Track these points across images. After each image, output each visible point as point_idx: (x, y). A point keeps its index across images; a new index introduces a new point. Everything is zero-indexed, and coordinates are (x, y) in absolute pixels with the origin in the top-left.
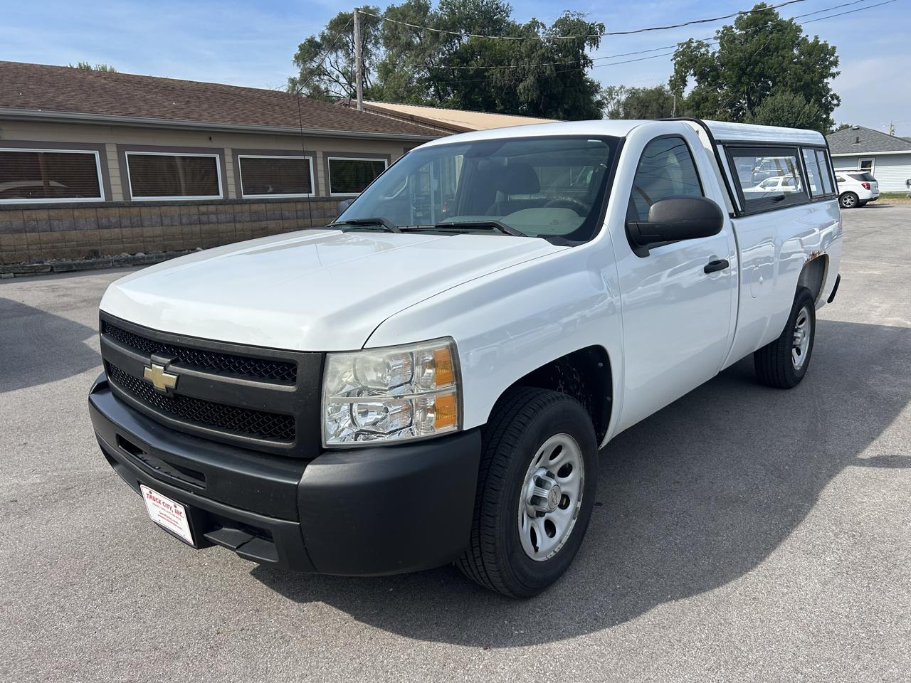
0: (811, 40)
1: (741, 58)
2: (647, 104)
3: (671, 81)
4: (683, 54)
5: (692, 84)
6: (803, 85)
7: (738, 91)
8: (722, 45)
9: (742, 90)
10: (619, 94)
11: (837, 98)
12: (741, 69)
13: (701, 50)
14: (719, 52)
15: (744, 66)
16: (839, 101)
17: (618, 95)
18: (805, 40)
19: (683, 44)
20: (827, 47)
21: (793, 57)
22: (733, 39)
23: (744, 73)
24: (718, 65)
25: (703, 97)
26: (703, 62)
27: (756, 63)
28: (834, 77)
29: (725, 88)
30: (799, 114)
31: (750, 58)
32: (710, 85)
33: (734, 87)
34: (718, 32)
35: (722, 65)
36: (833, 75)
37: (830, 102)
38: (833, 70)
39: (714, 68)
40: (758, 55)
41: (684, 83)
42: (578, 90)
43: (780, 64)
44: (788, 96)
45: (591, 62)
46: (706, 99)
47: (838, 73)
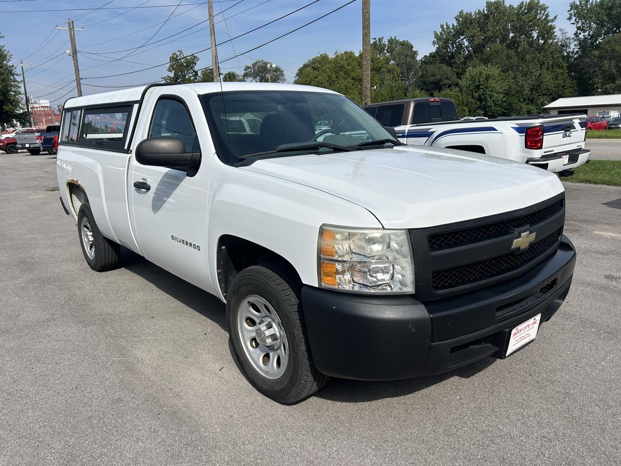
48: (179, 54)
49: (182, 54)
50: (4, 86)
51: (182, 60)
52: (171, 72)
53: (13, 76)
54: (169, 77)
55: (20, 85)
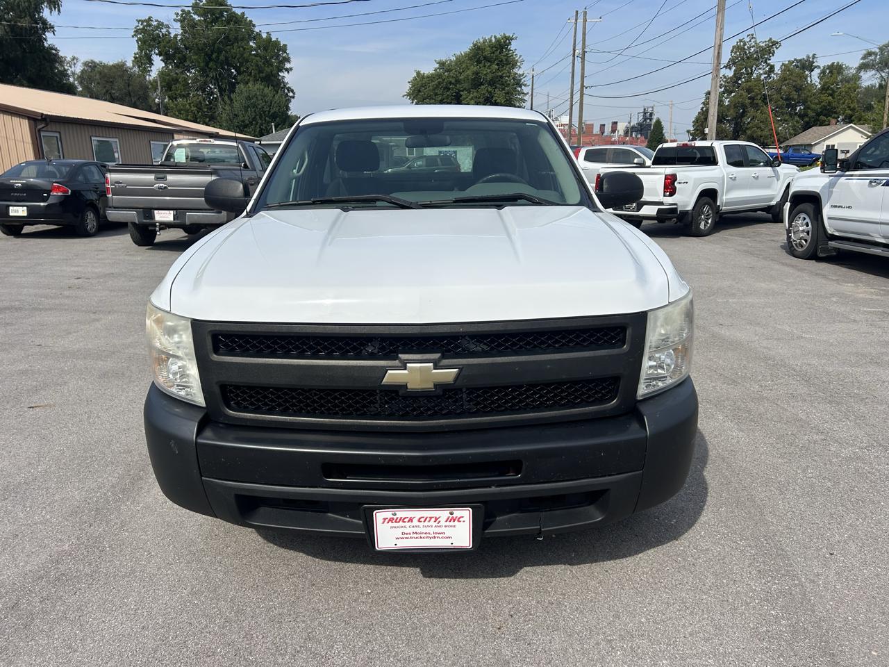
0: (264, 36)
1: (205, 44)
2: (111, 80)
3: (136, 58)
4: (143, 31)
5: (158, 64)
6: (266, 76)
7: (207, 76)
8: (182, 27)
9: (211, 75)
10: (73, 66)
11: (292, 91)
12: (206, 54)
13: (162, 30)
14: (182, 34)
15: (209, 52)
16: (294, 94)
17: (71, 67)
18: (259, 34)
19: (143, 22)
20: (280, 44)
21: (251, 49)
22: (193, 25)
23: (211, 60)
24: (183, 48)
25: (173, 79)
26: (168, 43)
27: (220, 51)
28: (288, 72)
29: (193, 71)
30: (271, 103)
31: (214, 44)
32: (177, 66)
33: (204, 71)
34: (177, 14)
35: (186, 48)
36: (288, 70)
37: (287, 94)
38: (287, 66)
39: (177, 50)
40: (219, 43)
41: (150, 62)
42: (41, 57)
43: (242, 55)
44: (259, 86)
45: (53, 28)
46: (176, 81)
47: (291, 69)
48: (748, 40)
49: (753, 40)
50: (507, 100)
51: (752, 49)
52: (730, 69)
53: (521, 87)
54: (725, 77)
55: (526, 98)
